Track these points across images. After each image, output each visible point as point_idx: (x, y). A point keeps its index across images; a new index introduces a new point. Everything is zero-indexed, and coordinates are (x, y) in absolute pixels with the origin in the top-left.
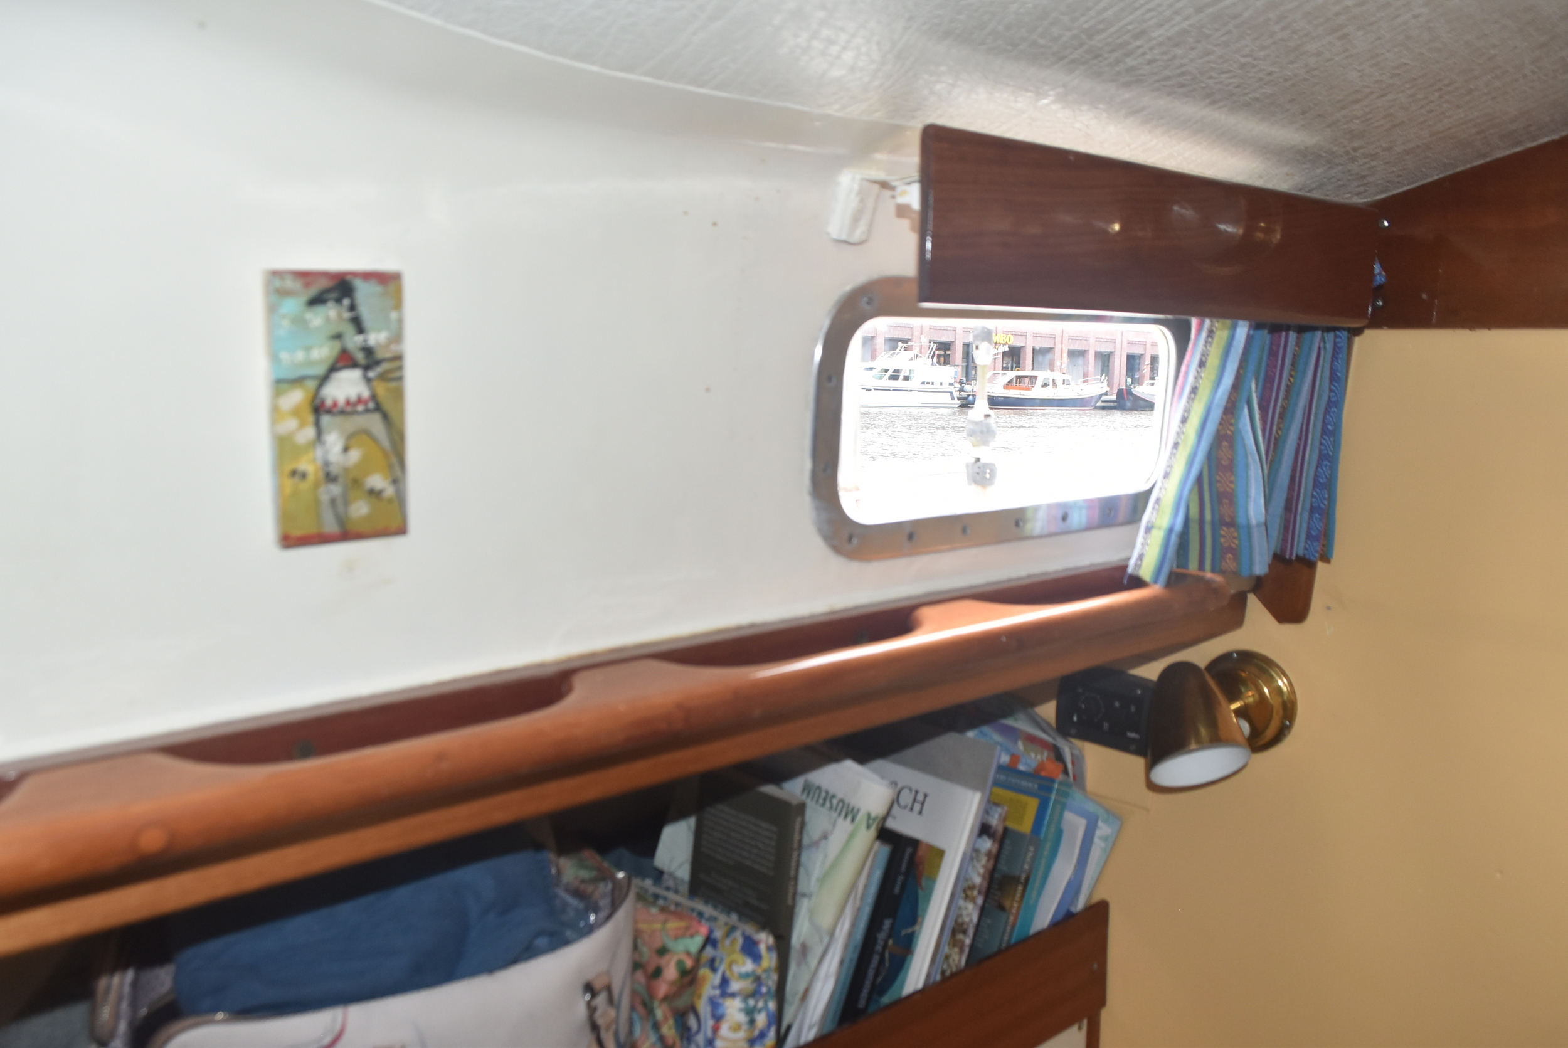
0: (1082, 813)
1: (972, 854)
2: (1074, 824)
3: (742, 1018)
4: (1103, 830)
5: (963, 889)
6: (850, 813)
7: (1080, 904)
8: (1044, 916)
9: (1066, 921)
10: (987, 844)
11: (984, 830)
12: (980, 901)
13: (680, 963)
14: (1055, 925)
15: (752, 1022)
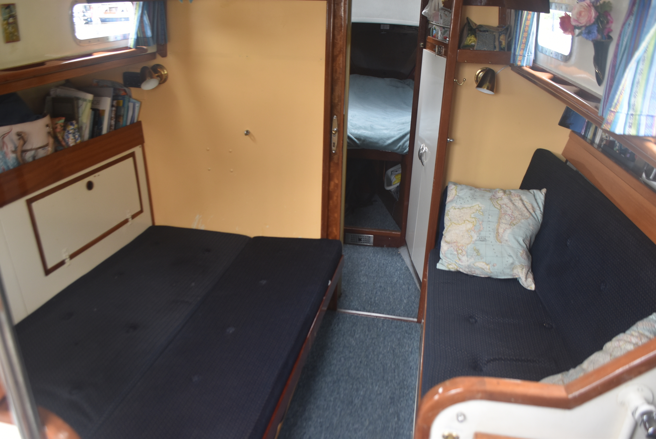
0: (132, 102)
1: (111, 111)
2: (131, 105)
3: (72, 138)
4: (137, 105)
5: (110, 118)
6: (85, 100)
7: (135, 121)
8: (128, 123)
9: (132, 123)
10: (114, 109)
11: (112, 106)
12: (114, 120)
13: (60, 125)
14: (131, 124)
15: (75, 138)
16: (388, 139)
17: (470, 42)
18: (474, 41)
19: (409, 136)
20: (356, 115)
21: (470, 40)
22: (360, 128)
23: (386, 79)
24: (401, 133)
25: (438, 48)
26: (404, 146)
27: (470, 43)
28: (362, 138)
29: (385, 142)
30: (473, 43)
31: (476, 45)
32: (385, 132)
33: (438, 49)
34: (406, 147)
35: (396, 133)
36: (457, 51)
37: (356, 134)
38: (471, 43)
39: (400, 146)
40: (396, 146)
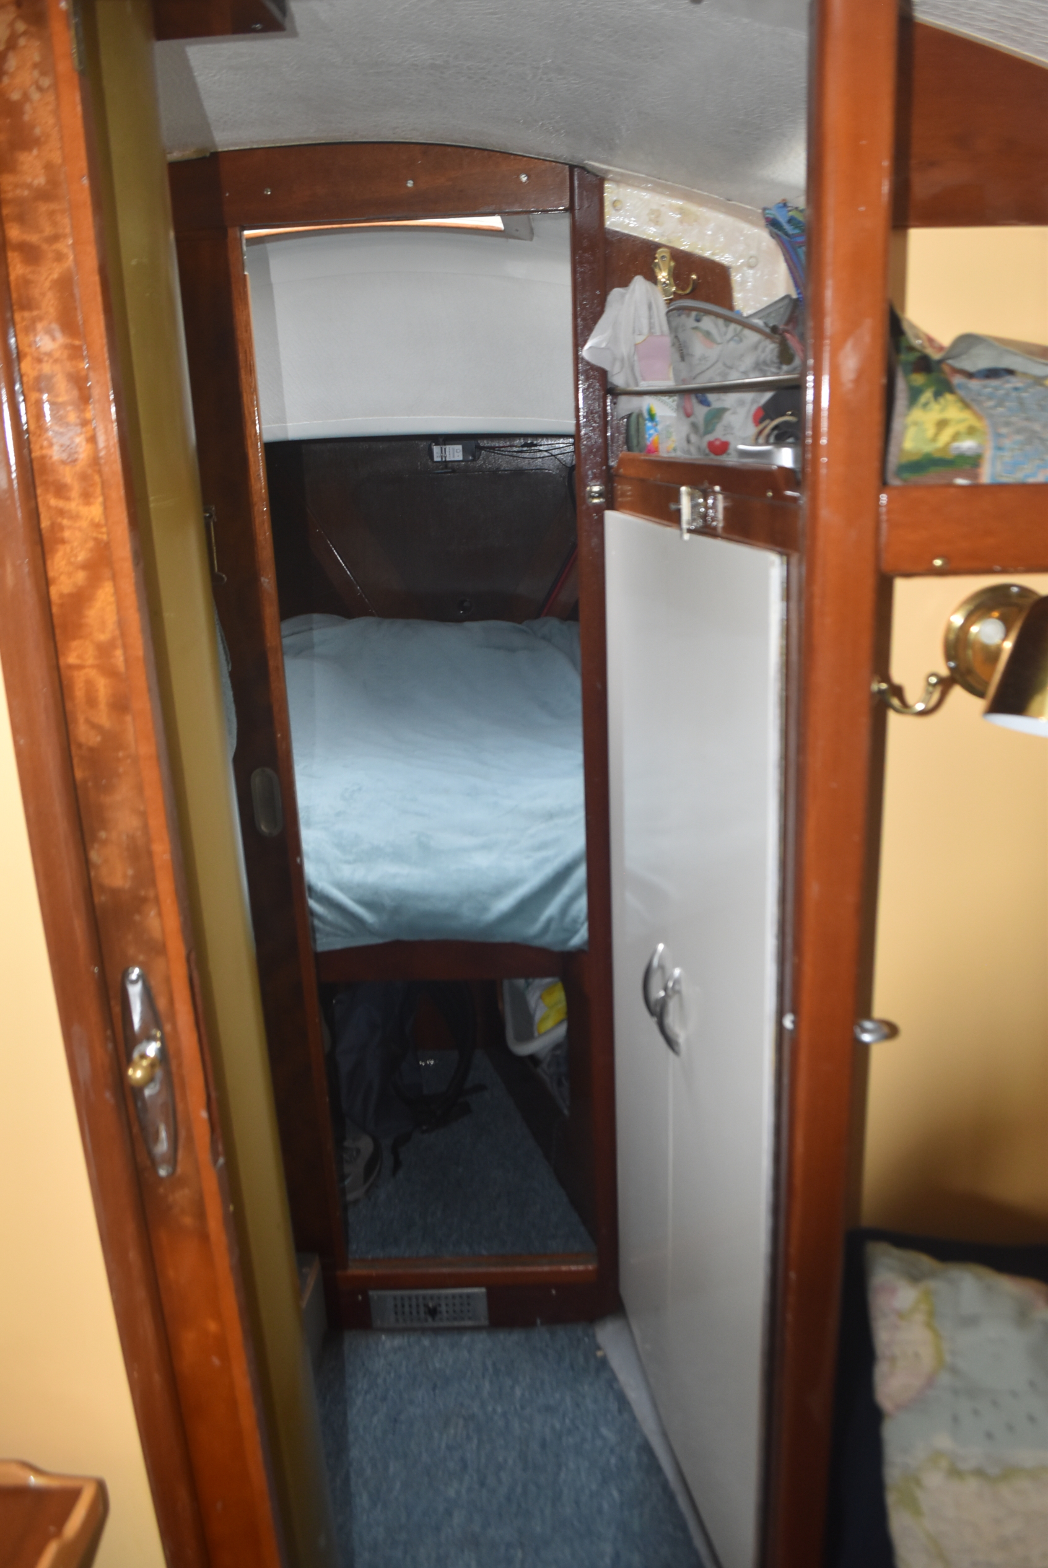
16: (498, 892)
17: (945, 436)
18: (971, 431)
19: (581, 874)
20: (360, 789)
21: (942, 424)
22: (374, 854)
23: (468, 624)
24: (546, 860)
25: (692, 497)
26: (568, 919)
27: (948, 444)
28: (388, 902)
29: (485, 909)
30: (967, 445)
31: (988, 454)
32: (482, 861)
33: (695, 506)
34: (575, 921)
35: (527, 863)
36: (878, 499)
37: (359, 885)
38: (956, 444)
39: (549, 921)
40: (534, 919)
